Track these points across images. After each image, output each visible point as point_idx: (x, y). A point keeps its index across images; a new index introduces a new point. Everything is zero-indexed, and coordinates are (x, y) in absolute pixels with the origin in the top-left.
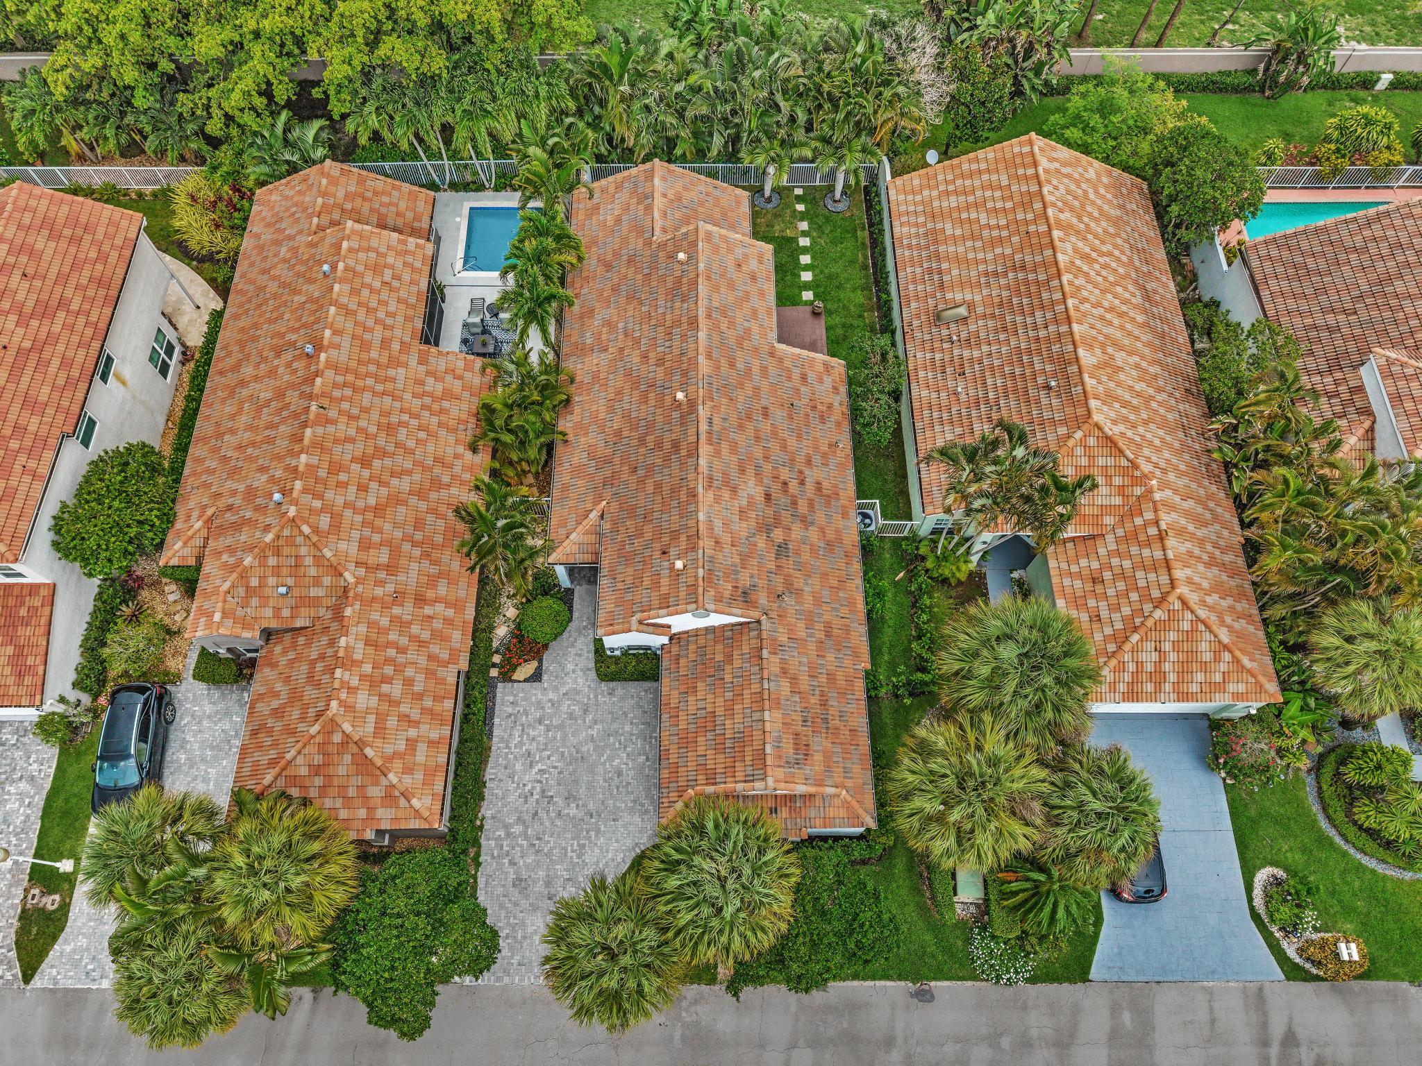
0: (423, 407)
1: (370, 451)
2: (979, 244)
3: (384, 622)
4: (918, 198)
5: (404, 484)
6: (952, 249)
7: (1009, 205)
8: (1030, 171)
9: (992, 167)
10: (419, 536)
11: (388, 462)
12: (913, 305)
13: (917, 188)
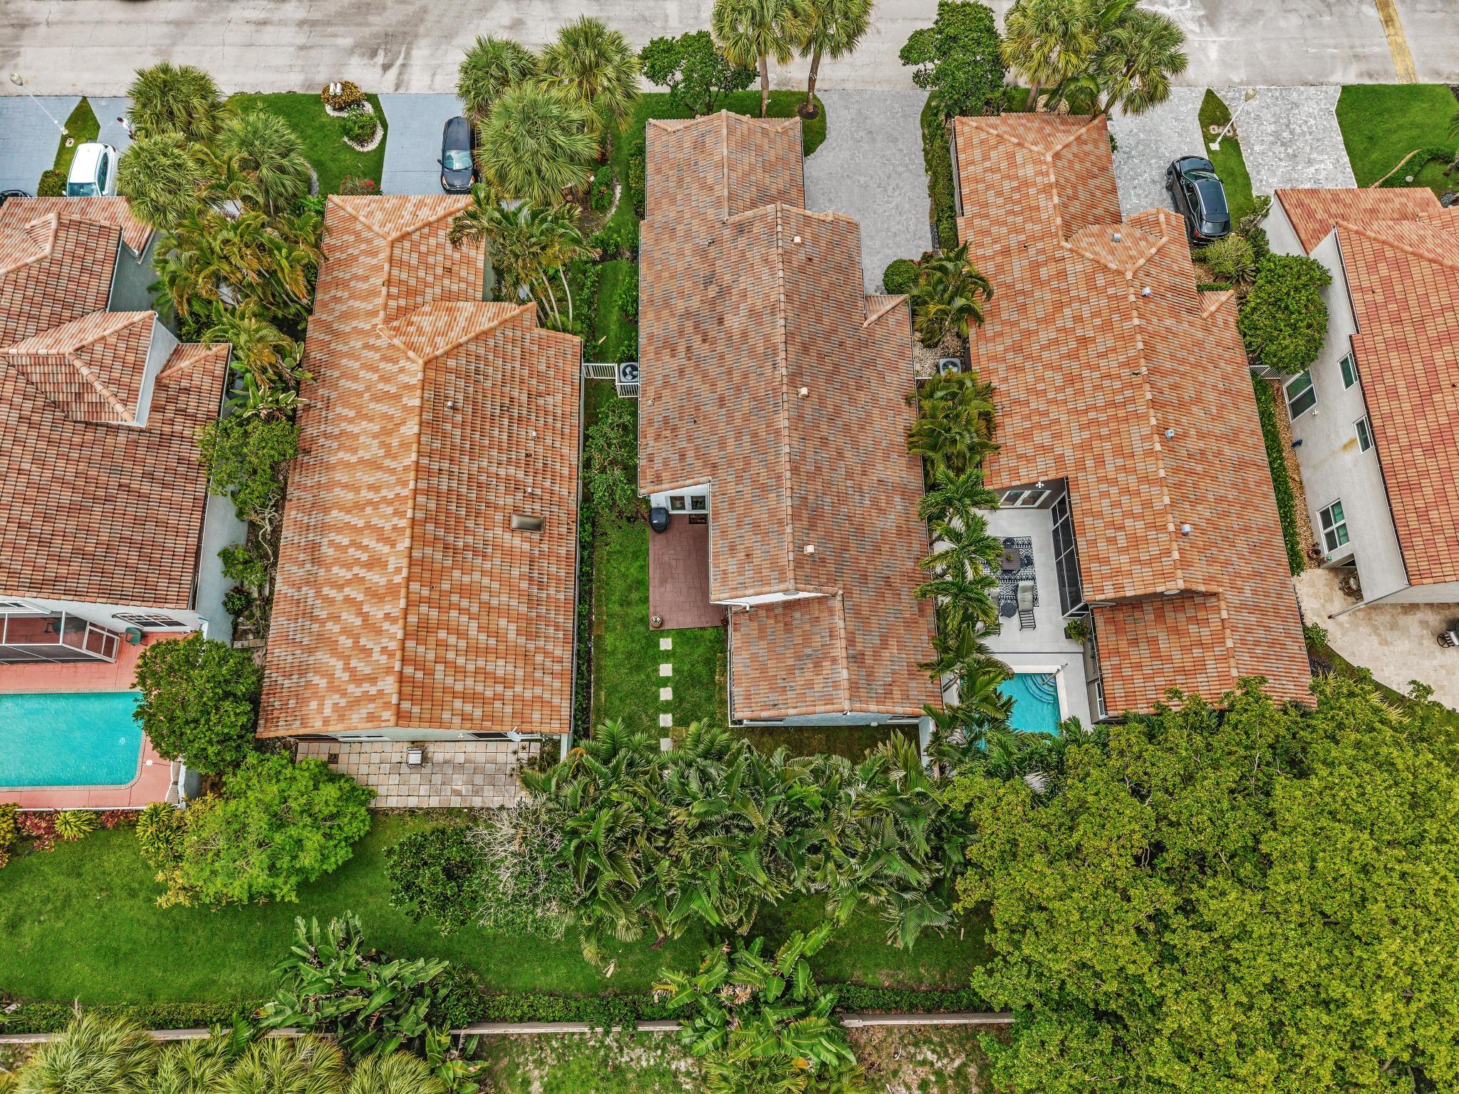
0: (1047, 413)
1: (1082, 353)
2: (485, 597)
3: (1029, 226)
4: (538, 691)
5: (1044, 337)
6: (514, 603)
7: (442, 634)
8: (409, 670)
9: (448, 698)
11: (1064, 350)
12: (563, 551)
13: (537, 706)
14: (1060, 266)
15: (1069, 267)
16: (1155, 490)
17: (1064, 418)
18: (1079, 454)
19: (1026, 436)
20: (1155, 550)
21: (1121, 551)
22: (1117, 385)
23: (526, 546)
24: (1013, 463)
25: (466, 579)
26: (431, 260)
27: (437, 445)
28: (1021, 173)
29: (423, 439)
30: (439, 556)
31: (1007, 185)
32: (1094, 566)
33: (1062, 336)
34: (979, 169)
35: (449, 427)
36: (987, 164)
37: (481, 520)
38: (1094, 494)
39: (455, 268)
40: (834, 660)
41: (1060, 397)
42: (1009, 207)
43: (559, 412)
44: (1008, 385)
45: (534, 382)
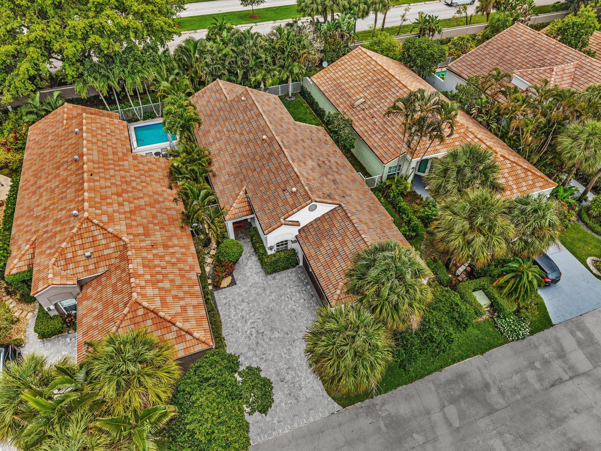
3: (150, 256)
4: (326, 78)
6: (347, 86)
7: (362, 67)
9: (350, 60)
10: (156, 221)
11: (130, 194)
12: (341, 106)
13: (323, 75)
43: (373, 136)
45: (390, 136)
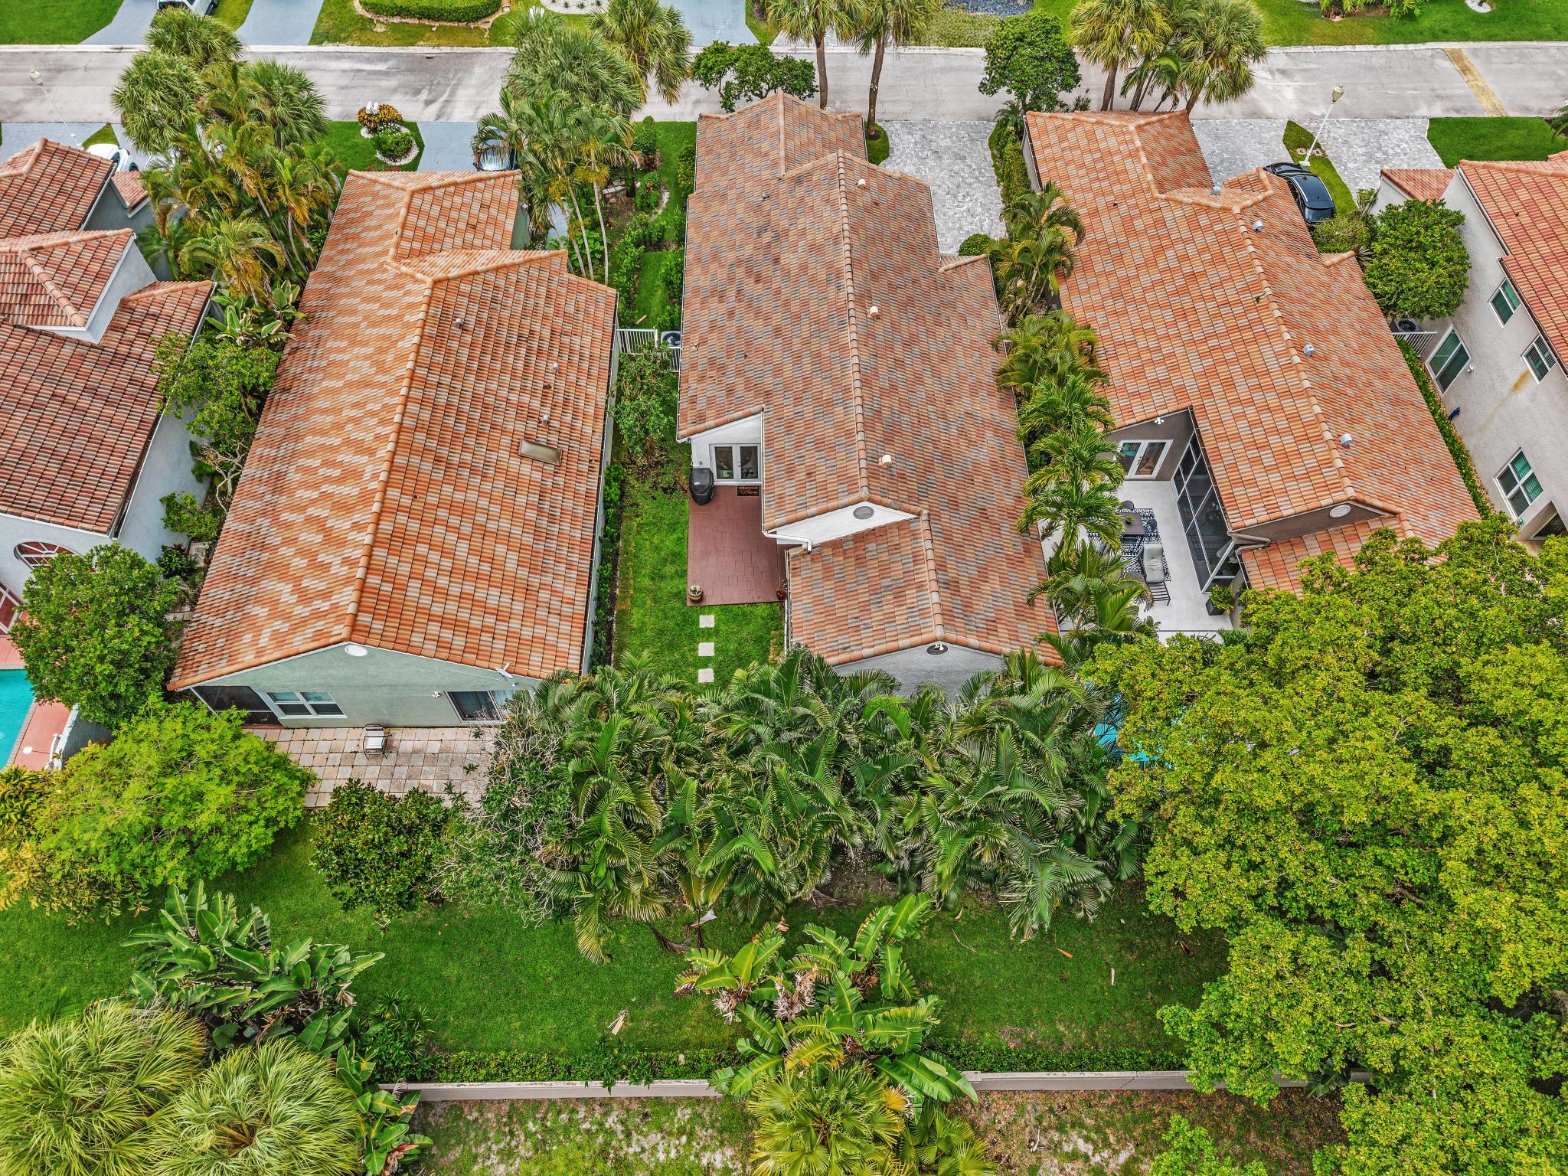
0: (1158, 349)
12: (582, 489)
14: (1157, 215)
15: (1167, 215)
16: (1301, 403)
17: (1179, 351)
18: (1202, 382)
19: (1137, 374)
20: (1311, 462)
21: (1267, 470)
22: (1238, 310)
23: (537, 476)
24: (1124, 402)
25: (459, 496)
26: (454, 215)
27: (439, 359)
28: (1103, 145)
29: (423, 350)
30: (427, 467)
31: (1088, 158)
32: (1238, 490)
33: (1167, 276)
34: (1057, 150)
35: (455, 345)
36: (1065, 144)
37: (484, 441)
38: (1227, 417)
39: (481, 227)
40: (920, 587)
41: (1172, 331)
42: (1093, 175)
43: (587, 352)
44: (1108, 331)
45: (560, 320)
